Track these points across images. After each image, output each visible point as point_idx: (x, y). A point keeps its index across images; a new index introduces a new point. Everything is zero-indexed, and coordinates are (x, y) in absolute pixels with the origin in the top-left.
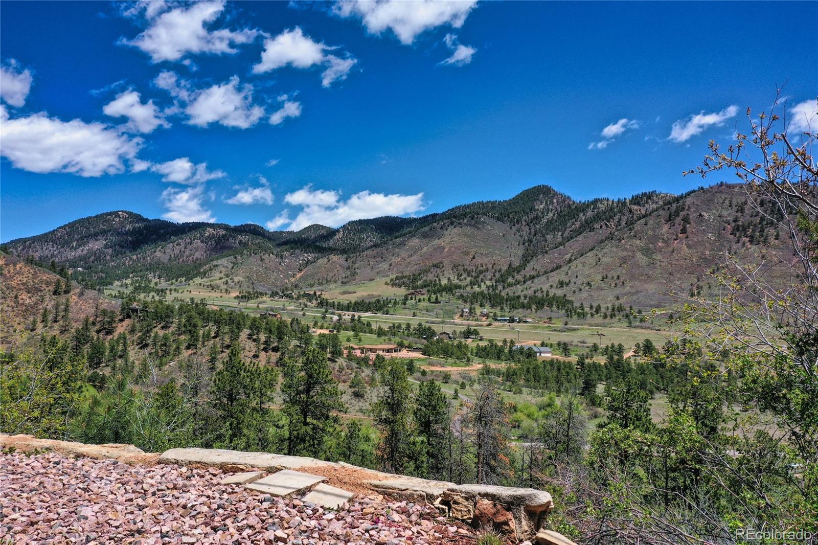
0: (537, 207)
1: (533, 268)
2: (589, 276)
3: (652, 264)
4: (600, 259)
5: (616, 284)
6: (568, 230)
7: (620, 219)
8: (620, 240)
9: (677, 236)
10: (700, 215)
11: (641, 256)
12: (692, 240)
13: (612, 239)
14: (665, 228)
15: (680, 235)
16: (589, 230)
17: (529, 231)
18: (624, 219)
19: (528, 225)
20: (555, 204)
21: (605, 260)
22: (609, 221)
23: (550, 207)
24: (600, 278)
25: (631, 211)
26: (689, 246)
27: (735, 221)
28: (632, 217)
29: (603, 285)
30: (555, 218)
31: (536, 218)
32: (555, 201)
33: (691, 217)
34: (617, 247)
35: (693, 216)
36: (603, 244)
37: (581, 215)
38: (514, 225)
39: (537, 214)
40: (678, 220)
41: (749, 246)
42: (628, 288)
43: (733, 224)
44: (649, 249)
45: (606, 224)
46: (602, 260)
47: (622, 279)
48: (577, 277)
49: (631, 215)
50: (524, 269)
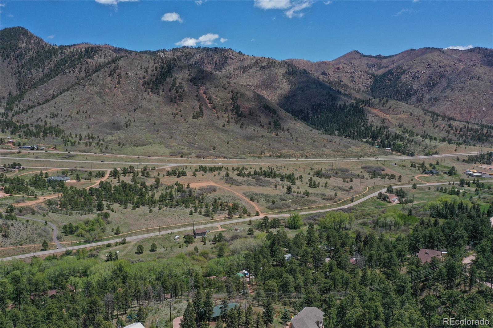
0: (20, 46)
1: (30, 100)
2: (69, 110)
3: (103, 103)
4: (74, 98)
5: (86, 117)
6: (46, 68)
7: (81, 68)
8: (84, 86)
9: (116, 86)
10: (127, 73)
11: (98, 98)
12: (123, 89)
13: (79, 85)
14: (109, 79)
15: (117, 85)
16: (62, 73)
17: (17, 64)
18: (83, 67)
19: (15, 59)
20: (33, 45)
21: (77, 99)
22: (74, 68)
23: (30, 46)
24: (76, 112)
25: (87, 63)
26: (122, 93)
27: (144, 78)
28: (88, 67)
29: (78, 117)
30: (34, 55)
31: (21, 54)
32: (32, 42)
33: (122, 74)
34: (83, 90)
35: (123, 74)
36: (74, 88)
37: (54, 57)
38: (5, 59)
39: (21, 52)
40: (115, 75)
41: (151, 94)
42: (93, 119)
43: (143, 80)
44: (101, 93)
45: (73, 71)
46: (75, 99)
47: (88, 113)
48: (62, 110)
49: (87, 65)
50: (23, 99)
